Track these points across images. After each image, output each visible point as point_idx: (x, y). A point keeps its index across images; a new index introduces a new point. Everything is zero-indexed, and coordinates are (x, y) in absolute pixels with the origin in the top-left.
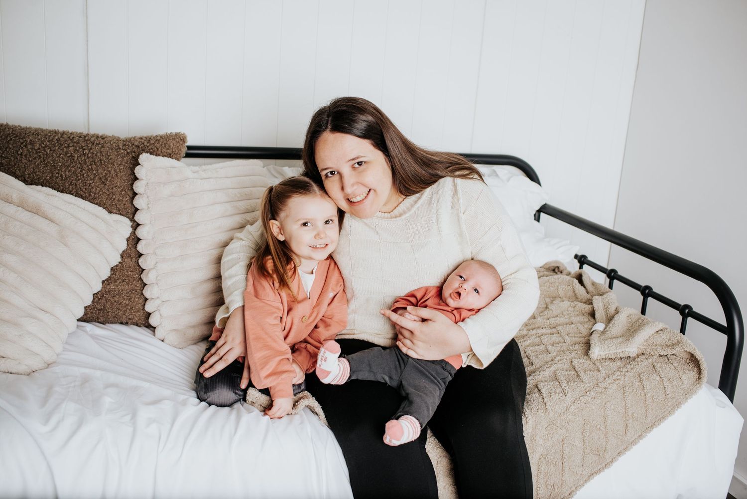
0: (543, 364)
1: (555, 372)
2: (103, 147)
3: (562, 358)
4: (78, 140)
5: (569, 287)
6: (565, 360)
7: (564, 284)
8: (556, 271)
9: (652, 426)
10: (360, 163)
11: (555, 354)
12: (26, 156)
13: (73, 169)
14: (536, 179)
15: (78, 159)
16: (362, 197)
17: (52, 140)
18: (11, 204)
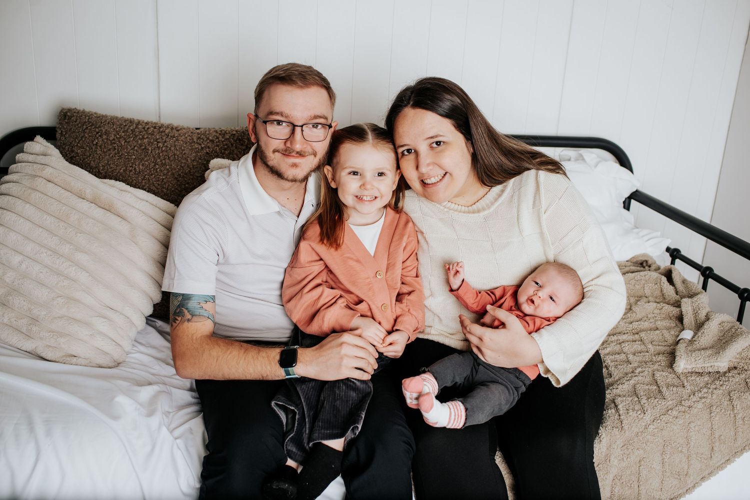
0: (623, 376)
1: (635, 386)
2: (177, 140)
3: (643, 369)
4: (153, 131)
5: (656, 285)
6: (646, 372)
7: (650, 280)
8: (645, 264)
9: (741, 450)
10: (438, 143)
11: (636, 365)
12: (100, 146)
13: (147, 163)
14: (628, 165)
15: (151, 152)
16: (437, 179)
17: (127, 131)
18: (84, 200)
